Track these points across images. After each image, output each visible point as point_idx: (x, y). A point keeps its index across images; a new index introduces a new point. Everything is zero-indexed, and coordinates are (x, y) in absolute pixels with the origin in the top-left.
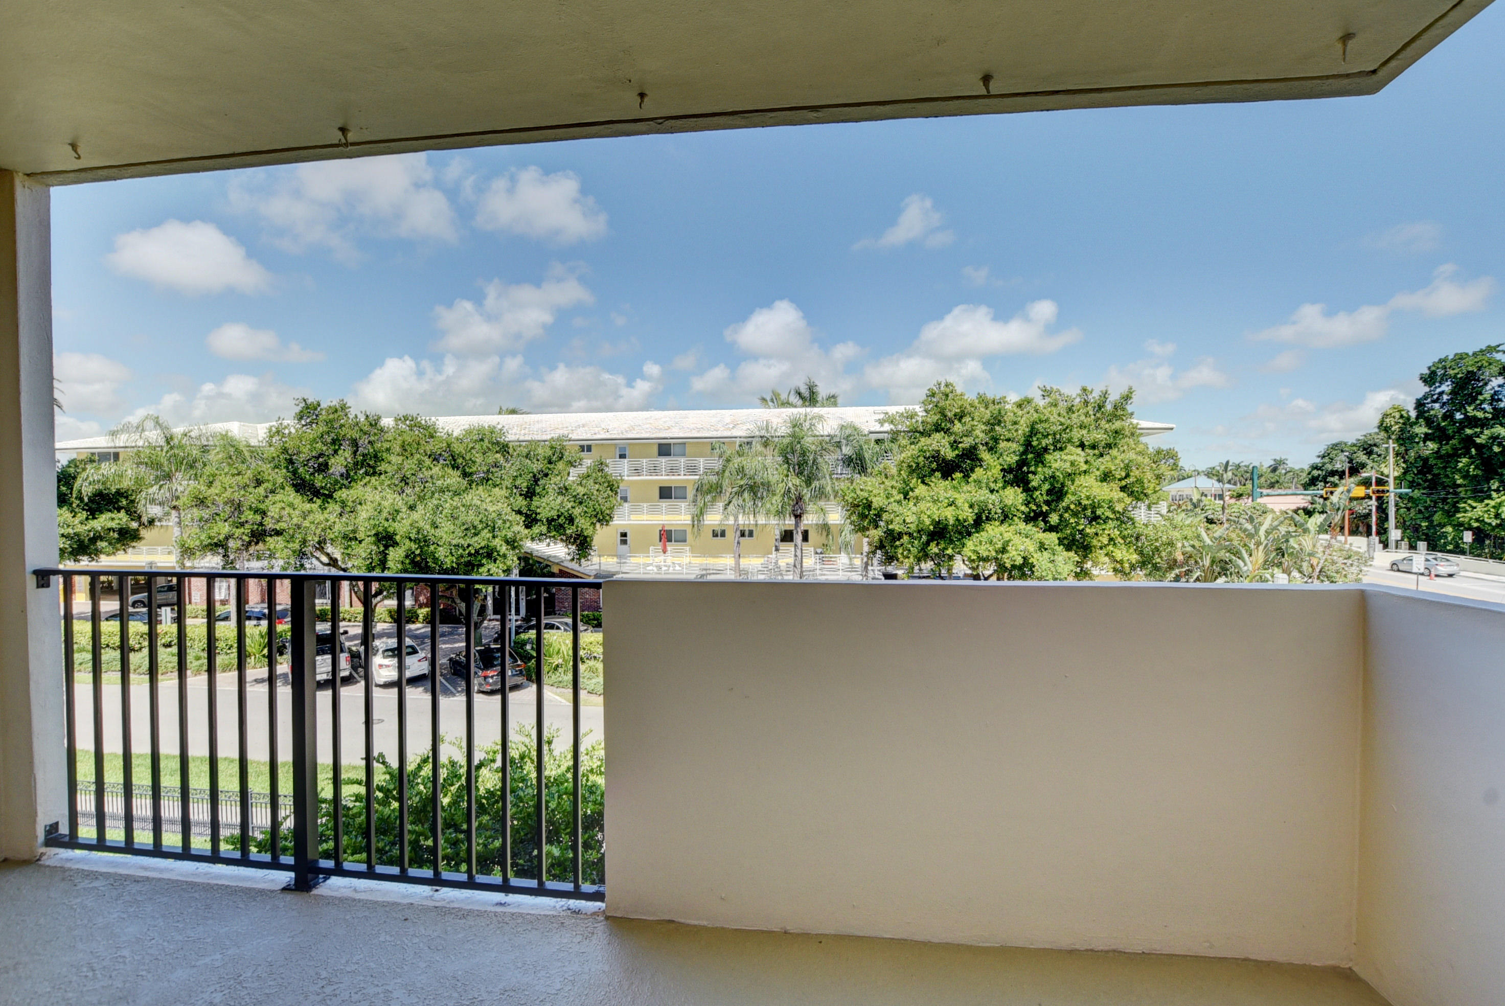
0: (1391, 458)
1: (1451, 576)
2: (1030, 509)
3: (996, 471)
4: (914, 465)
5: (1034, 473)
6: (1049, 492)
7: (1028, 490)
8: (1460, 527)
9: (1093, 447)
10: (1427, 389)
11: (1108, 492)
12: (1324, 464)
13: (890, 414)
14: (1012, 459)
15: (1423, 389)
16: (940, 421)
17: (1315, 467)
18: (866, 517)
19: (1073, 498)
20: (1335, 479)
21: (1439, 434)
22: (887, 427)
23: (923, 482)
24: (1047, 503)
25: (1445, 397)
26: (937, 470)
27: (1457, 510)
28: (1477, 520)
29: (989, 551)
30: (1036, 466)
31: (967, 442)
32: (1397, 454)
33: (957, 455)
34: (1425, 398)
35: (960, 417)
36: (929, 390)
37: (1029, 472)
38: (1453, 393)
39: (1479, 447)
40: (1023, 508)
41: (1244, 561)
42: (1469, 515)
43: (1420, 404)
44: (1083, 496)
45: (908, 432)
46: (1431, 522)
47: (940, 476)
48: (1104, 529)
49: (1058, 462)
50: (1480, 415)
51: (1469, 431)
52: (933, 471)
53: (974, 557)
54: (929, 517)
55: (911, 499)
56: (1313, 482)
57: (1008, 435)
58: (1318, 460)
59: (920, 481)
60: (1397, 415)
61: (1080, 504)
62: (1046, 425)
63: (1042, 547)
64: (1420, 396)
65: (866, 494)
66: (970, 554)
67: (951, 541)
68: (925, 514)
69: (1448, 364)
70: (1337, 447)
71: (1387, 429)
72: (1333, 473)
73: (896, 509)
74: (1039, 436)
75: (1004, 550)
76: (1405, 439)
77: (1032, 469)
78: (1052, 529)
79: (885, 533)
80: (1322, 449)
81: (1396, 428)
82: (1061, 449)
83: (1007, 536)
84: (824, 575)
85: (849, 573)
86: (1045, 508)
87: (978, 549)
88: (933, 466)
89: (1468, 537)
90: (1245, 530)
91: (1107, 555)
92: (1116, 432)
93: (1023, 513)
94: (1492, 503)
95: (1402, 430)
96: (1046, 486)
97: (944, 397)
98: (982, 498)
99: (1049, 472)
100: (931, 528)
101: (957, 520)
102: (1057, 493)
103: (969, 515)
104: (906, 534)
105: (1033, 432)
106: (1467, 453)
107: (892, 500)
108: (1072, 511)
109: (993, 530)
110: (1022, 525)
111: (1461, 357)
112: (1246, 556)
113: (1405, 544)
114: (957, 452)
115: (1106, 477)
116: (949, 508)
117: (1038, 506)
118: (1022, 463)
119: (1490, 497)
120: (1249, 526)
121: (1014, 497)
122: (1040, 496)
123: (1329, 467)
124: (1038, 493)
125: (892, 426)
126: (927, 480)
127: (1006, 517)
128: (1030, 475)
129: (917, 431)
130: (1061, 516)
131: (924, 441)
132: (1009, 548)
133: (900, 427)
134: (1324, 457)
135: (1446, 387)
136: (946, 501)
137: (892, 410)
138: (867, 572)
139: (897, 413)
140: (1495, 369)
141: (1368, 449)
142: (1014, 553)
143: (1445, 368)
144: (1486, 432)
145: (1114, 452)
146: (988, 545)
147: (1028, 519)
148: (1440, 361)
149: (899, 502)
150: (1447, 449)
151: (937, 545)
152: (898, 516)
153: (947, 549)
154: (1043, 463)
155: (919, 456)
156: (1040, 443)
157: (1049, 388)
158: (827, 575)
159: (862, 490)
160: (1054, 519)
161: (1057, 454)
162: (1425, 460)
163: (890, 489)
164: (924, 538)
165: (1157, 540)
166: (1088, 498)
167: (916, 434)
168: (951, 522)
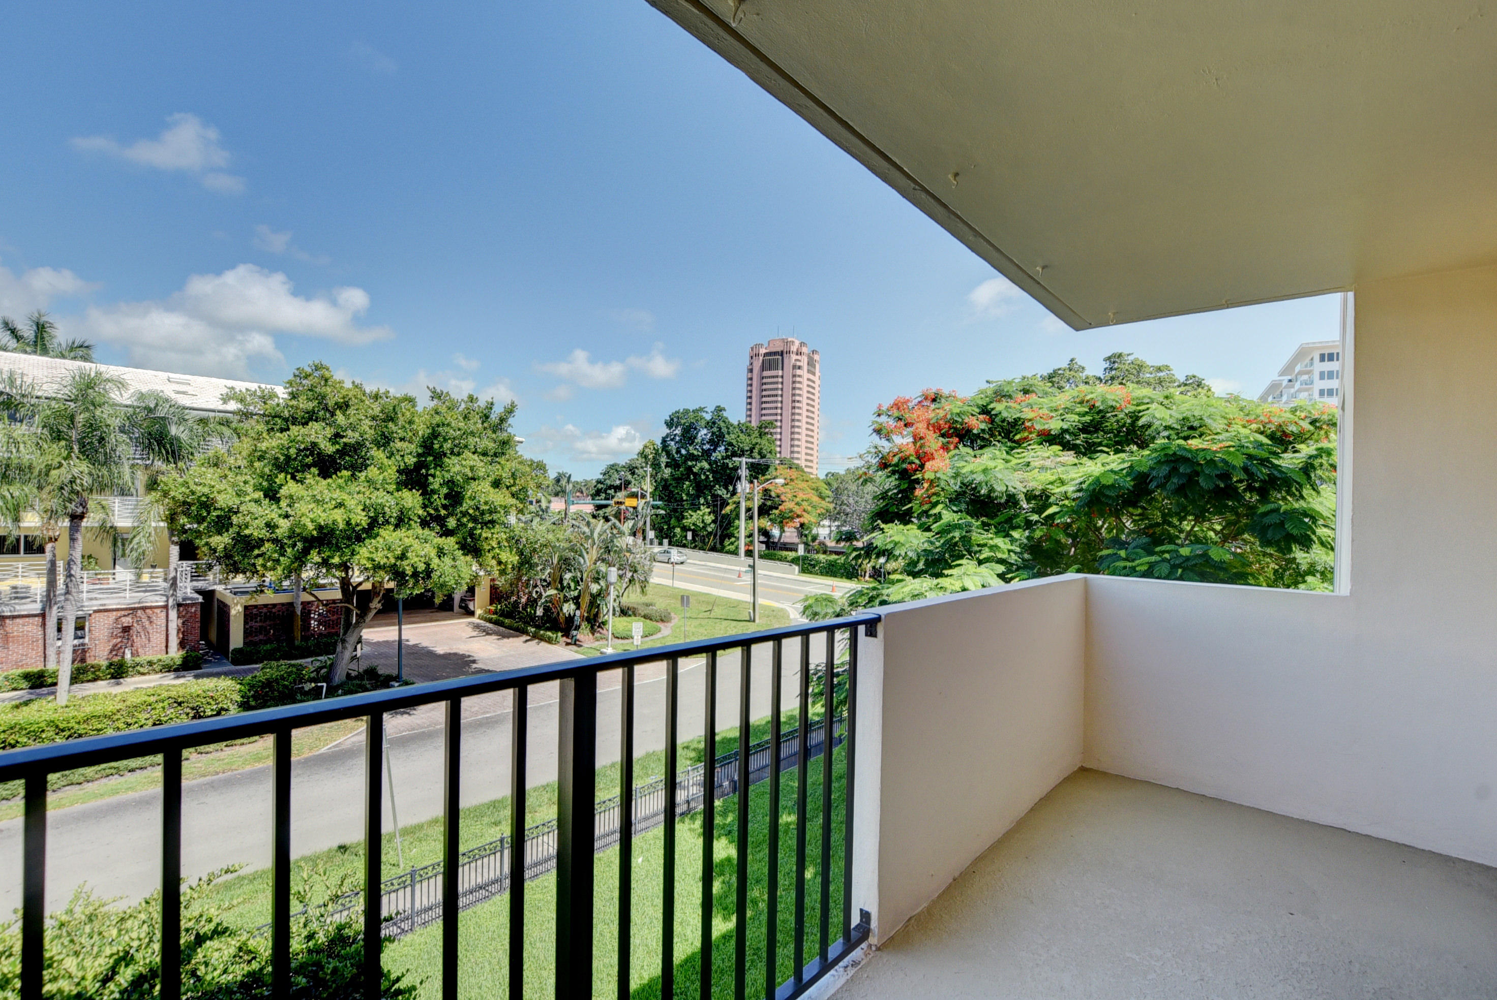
0: (648, 479)
1: (682, 563)
2: (428, 512)
3: (391, 474)
4: (282, 458)
5: (434, 476)
6: (447, 496)
7: (426, 493)
8: (685, 529)
9: (485, 454)
10: (668, 431)
11: (500, 498)
12: (605, 480)
13: (237, 390)
14: (411, 460)
15: (665, 431)
16: (316, 409)
17: (599, 482)
18: (204, 519)
19: (472, 503)
20: (611, 492)
21: (673, 464)
22: (233, 406)
23: (293, 478)
24: (445, 507)
25: (677, 438)
26: (314, 465)
27: (683, 518)
28: (694, 524)
29: (387, 557)
30: (435, 468)
31: (351, 437)
32: (651, 476)
33: (338, 450)
34: (667, 436)
35: (344, 406)
36: (298, 369)
37: (427, 475)
38: (683, 435)
39: (695, 474)
40: (421, 512)
41: (583, 558)
42: (689, 521)
43: (664, 441)
44: (482, 501)
45: (264, 415)
46: (669, 525)
47: (317, 472)
48: (493, 533)
49: (455, 467)
50: (695, 453)
51: (690, 463)
52: (309, 466)
53: (369, 565)
54: (312, 521)
55: (283, 499)
56: (598, 493)
57: (401, 433)
58: (601, 477)
59: (289, 477)
60: (652, 447)
61: (478, 508)
62: (446, 429)
63: (441, 553)
64: (664, 435)
65: (206, 490)
66: (364, 562)
67: (339, 548)
68: (307, 517)
69: (680, 415)
70: (613, 467)
71: (646, 457)
72: (611, 487)
73: (253, 510)
74: (441, 439)
75: (403, 557)
76: (656, 465)
77: (432, 471)
78: (447, 533)
79: (233, 539)
80: (603, 468)
81: (651, 457)
82: (459, 454)
83: (407, 541)
84: (96, 599)
85: (142, 594)
86: (443, 512)
87: (374, 556)
88: (307, 460)
89: (690, 535)
90: (584, 533)
91: (493, 558)
92: (504, 443)
93: (419, 517)
94: (701, 513)
95: (654, 458)
96: (445, 490)
97: (323, 383)
98: (380, 501)
99: (447, 476)
100: (315, 533)
101: (348, 523)
102: (455, 497)
103: (361, 519)
104: (268, 541)
105: (434, 435)
106: (688, 478)
107: (248, 498)
108: (470, 515)
109: (387, 535)
110: (419, 531)
111: (686, 412)
112: (585, 554)
113: (656, 541)
114: (337, 447)
115: (496, 484)
116: (336, 510)
117: (436, 510)
118: (419, 465)
119: (699, 509)
120: (586, 529)
121: (411, 499)
122: (439, 500)
123: (608, 482)
124: (436, 496)
125: (240, 406)
126: (299, 476)
127: (401, 521)
128: (430, 478)
129: (280, 417)
130: (458, 520)
131: (294, 430)
132: (409, 555)
133: (252, 408)
134: (604, 474)
135: (678, 431)
136: (334, 502)
137: (241, 386)
138: (175, 590)
139: (247, 390)
140: (703, 423)
141: (632, 470)
142: (416, 559)
143: (678, 418)
144: (699, 465)
145: (502, 460)
146: (386, 552)
147: (424, 524)
148: (676, 412)
149: (257, 501)
150: (678, 474)
151: (319, 553)
152: (256, 518)
153: (333, 558)
154: (441, 467)
155: (290, 447)
156: (441, 447)
157: (438, 391)
158: (100, 599)
159: (196, 484)
160: (452, 523)
161: (455, 459)
162: (666, 480)
163: (242, 484)
164: (300, 545)
165: (536, 542)
166: (486, 503)
167: (277, 419)
168: (342, 526)
